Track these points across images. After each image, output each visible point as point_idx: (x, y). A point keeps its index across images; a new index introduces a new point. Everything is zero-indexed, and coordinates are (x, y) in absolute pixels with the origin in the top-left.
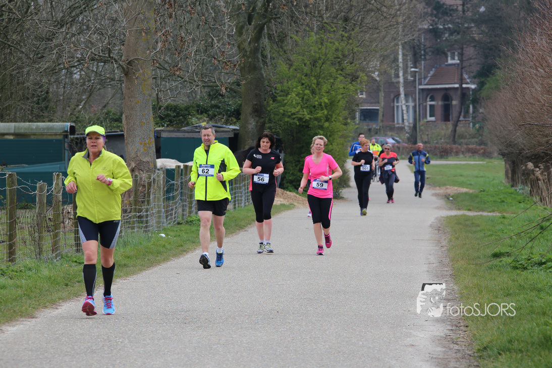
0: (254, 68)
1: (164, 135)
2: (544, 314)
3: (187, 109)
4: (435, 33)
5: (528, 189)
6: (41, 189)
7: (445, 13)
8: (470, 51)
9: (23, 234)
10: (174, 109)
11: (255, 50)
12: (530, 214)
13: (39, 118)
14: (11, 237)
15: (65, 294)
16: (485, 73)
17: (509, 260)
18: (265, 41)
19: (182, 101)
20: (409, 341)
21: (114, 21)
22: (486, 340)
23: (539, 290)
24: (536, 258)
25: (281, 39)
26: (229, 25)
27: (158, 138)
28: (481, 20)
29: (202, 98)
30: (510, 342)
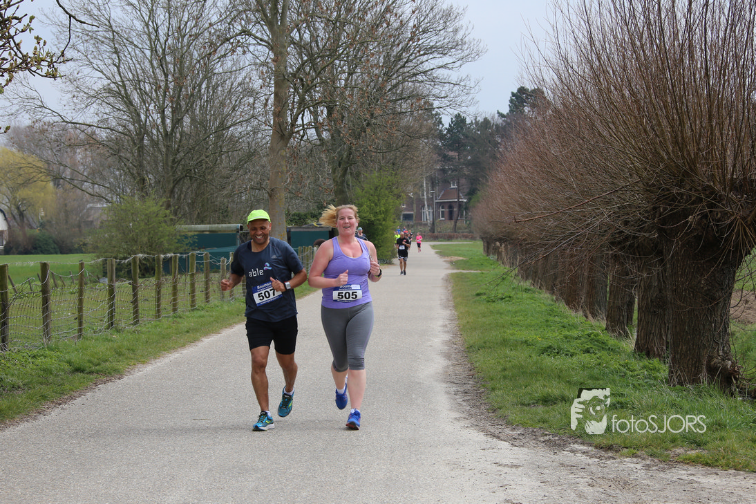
0: (342, 192)
1: (293, 230)
2: (503, 327)
3: (305, 215)
4: (443, 171)
5: (496, 257)
6: (223, 262)
7: (449, 160)
8: (463, 181)
9: (214, 287)
10: (298, 215)
11: (343, 182)
12: (496, 271)
13: (223, 222)
14: (207, 289)
15: (237, 320)
16: (472, 193)
17: (484, 297)
18: (348, 177)
19: (302, 211)
20: (429, 343)
21: (263, 166)
22: (472, 342)
23: (501, 314)
24: (500, 296)
25: (358, 175)
26: (328, 168)
27: (289, 232)
28: (468, 164)
29: (314, 209)
30: (485, 343)
